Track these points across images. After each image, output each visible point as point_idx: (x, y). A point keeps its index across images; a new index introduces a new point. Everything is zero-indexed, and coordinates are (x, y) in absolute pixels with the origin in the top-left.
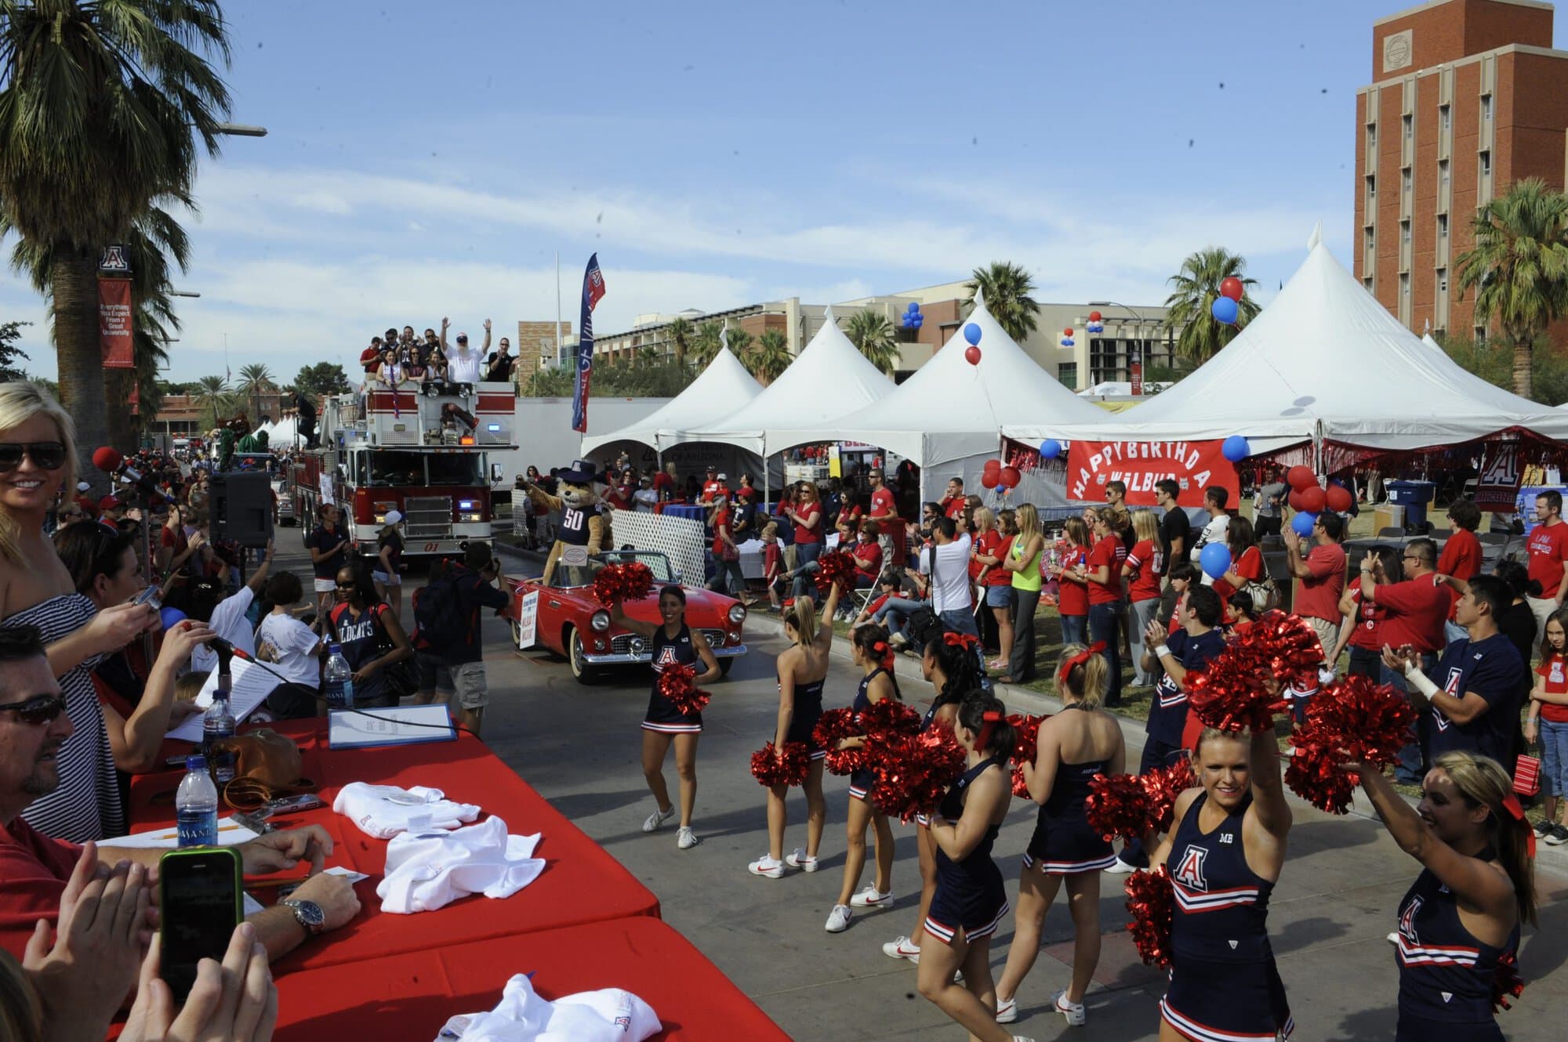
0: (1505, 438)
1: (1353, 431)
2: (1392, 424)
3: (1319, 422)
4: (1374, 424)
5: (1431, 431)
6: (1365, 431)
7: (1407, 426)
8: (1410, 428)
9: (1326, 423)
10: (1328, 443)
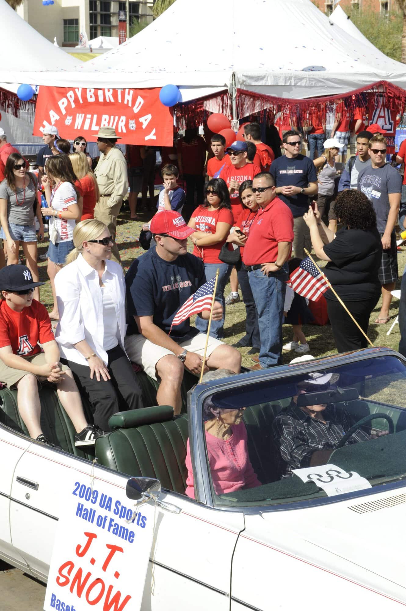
1: (260, 83)
2: (290, 78)
3: (234, 75)
4: (276, 77)
5: (320, 84)
6: (269, 83)
8: (304, 81)
9: (239, 75)
10: (241, 92)
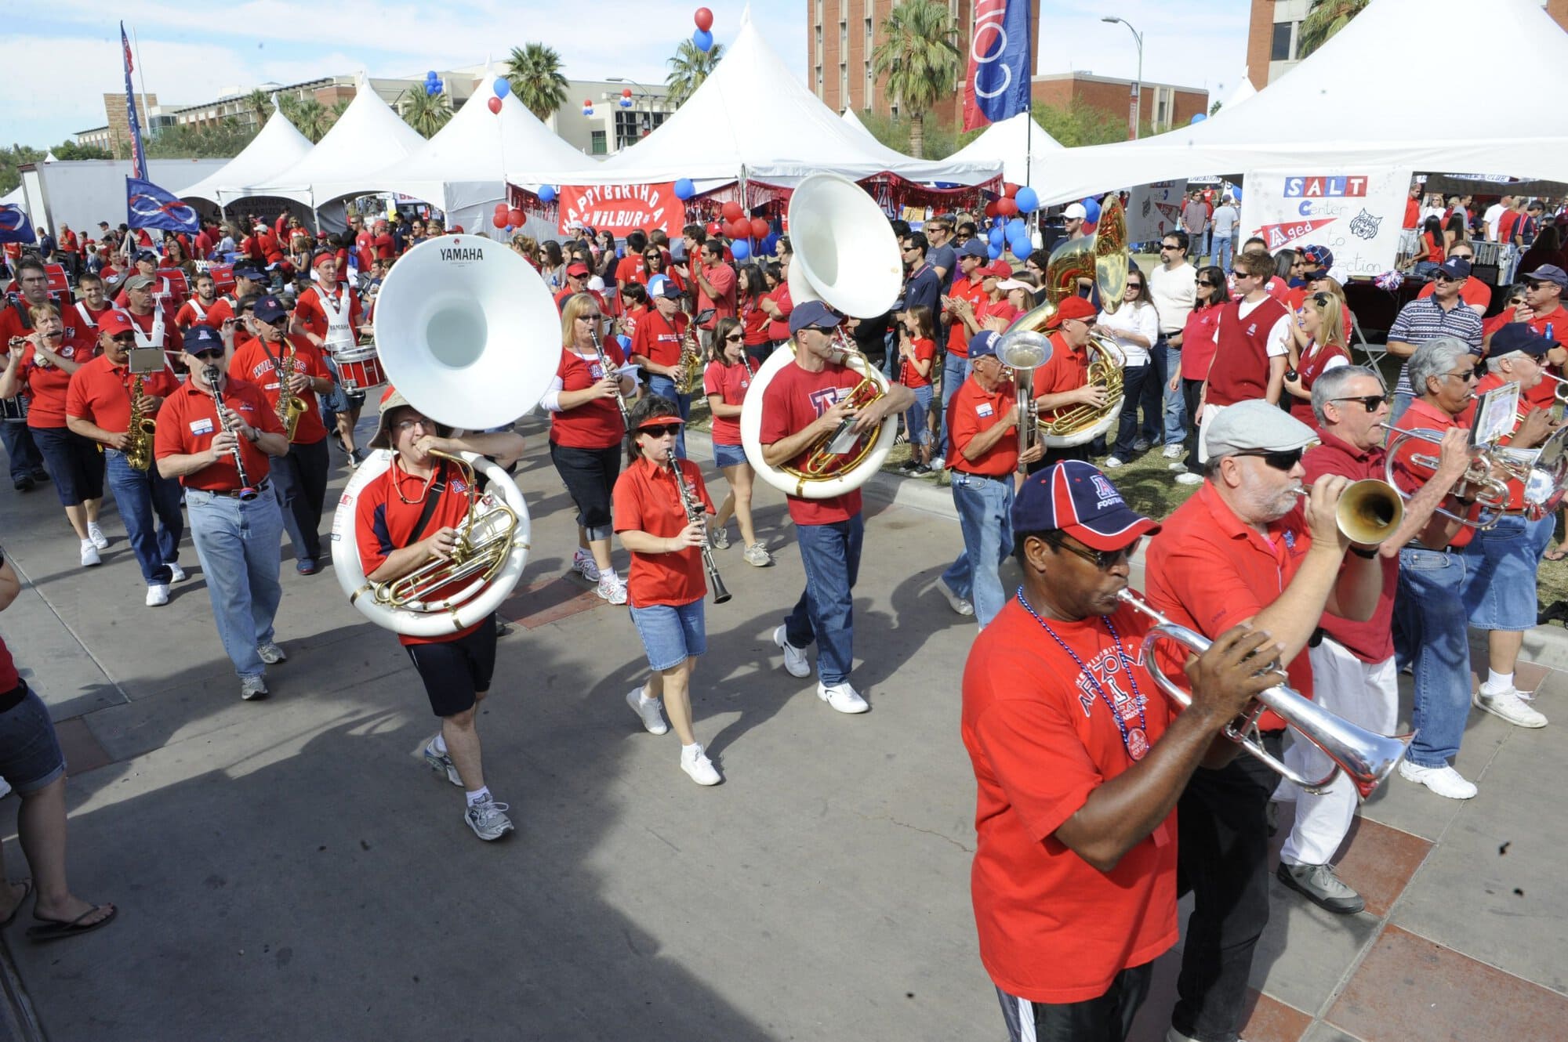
0: (879, 180)
1: (769, 174)
3: (743, 166)
4: (784, 168)
6: (778, 174)
9: (748, 167)
10: (751, 183)
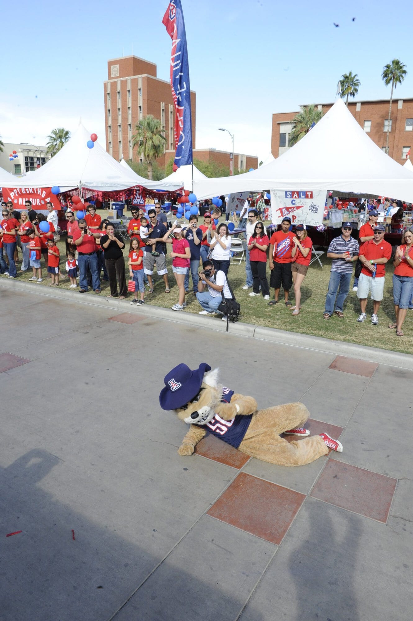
0: (136, 188)
1: (91, 185)
2: (103, 183)
3: (80, 182)
4: (97, 183)
5: (115, 186)
6: (95, 185)
7: (107, 184)
8: (108, 184)
9: (82, 182)
10: (84, 189)
